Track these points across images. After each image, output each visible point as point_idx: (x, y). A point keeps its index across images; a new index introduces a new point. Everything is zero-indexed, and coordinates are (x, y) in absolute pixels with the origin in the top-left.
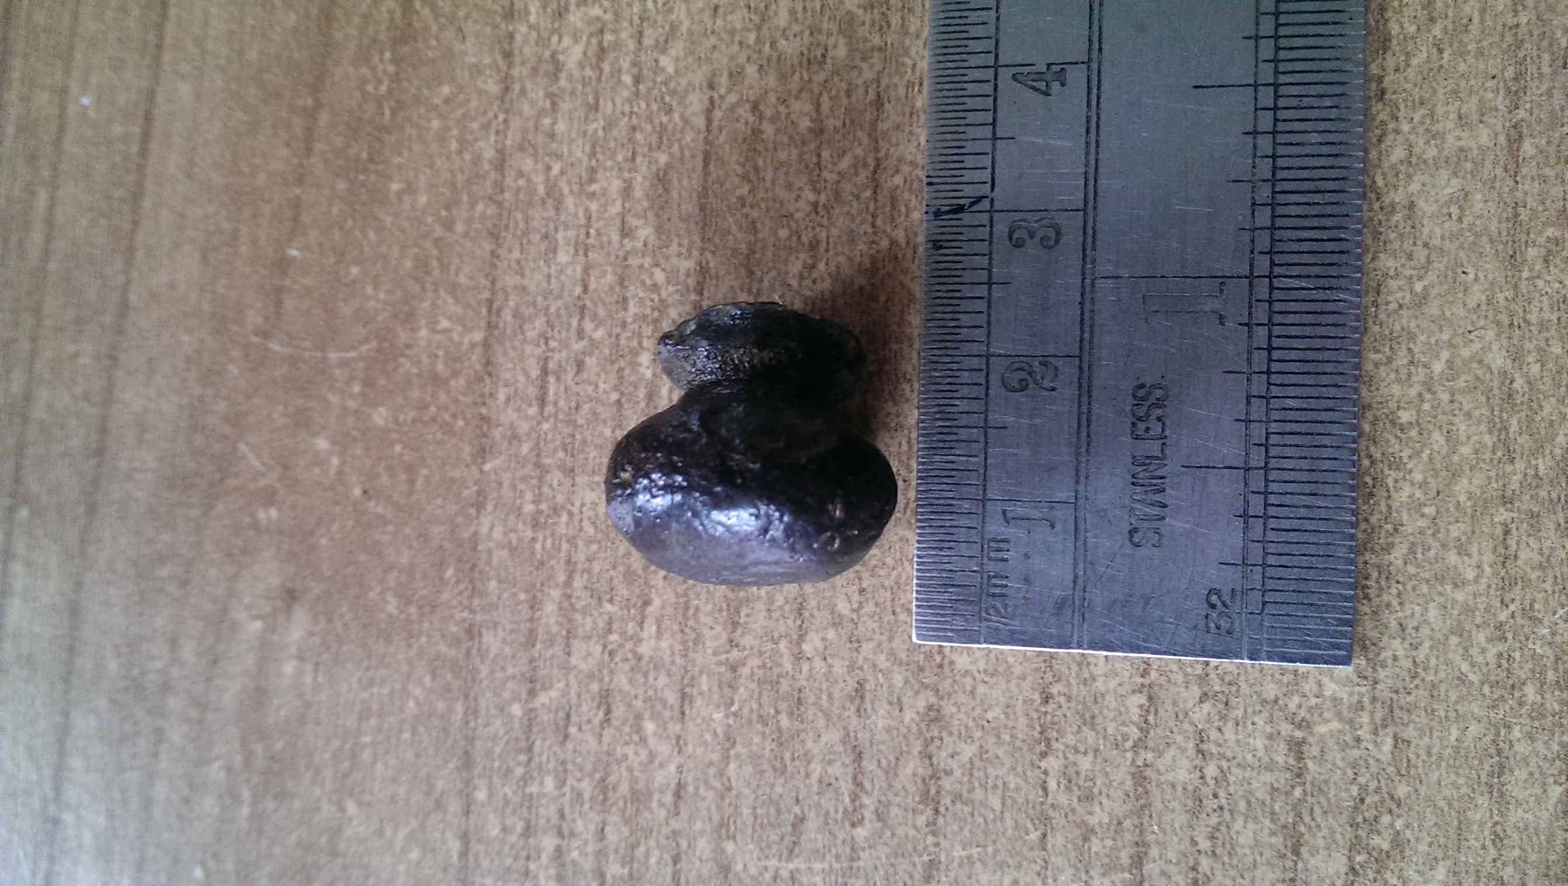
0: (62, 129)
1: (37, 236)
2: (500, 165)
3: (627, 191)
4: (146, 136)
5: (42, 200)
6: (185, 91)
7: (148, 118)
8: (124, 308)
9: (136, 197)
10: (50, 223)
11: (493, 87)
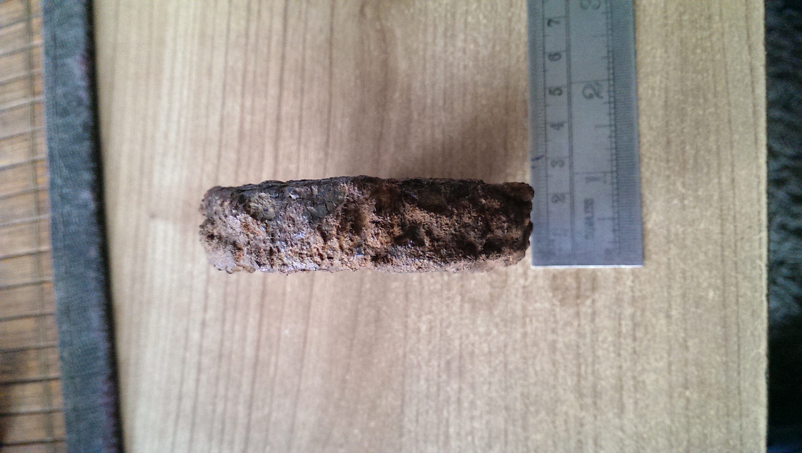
0: (279, 339)
1: (272, 369)
2: (405, 356)
3: (439, 366)
4: (305, 342)
5: (273, 359)
6: (316, 331)
7: (305, 338)
8: (299, 391)
9: (302, 360)
10: (276, 365)
11: (402, 335)
